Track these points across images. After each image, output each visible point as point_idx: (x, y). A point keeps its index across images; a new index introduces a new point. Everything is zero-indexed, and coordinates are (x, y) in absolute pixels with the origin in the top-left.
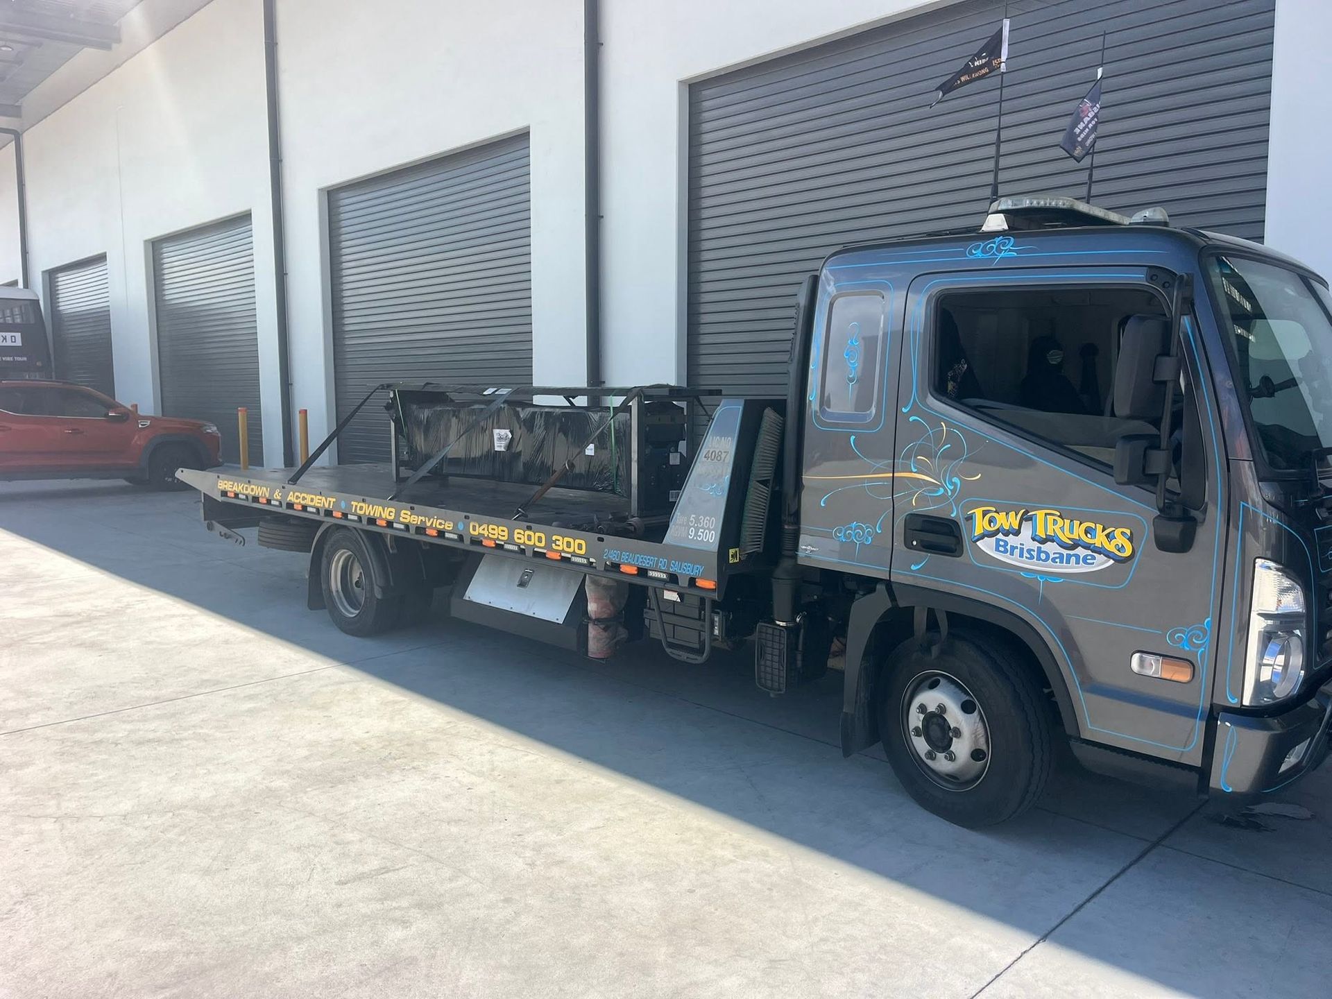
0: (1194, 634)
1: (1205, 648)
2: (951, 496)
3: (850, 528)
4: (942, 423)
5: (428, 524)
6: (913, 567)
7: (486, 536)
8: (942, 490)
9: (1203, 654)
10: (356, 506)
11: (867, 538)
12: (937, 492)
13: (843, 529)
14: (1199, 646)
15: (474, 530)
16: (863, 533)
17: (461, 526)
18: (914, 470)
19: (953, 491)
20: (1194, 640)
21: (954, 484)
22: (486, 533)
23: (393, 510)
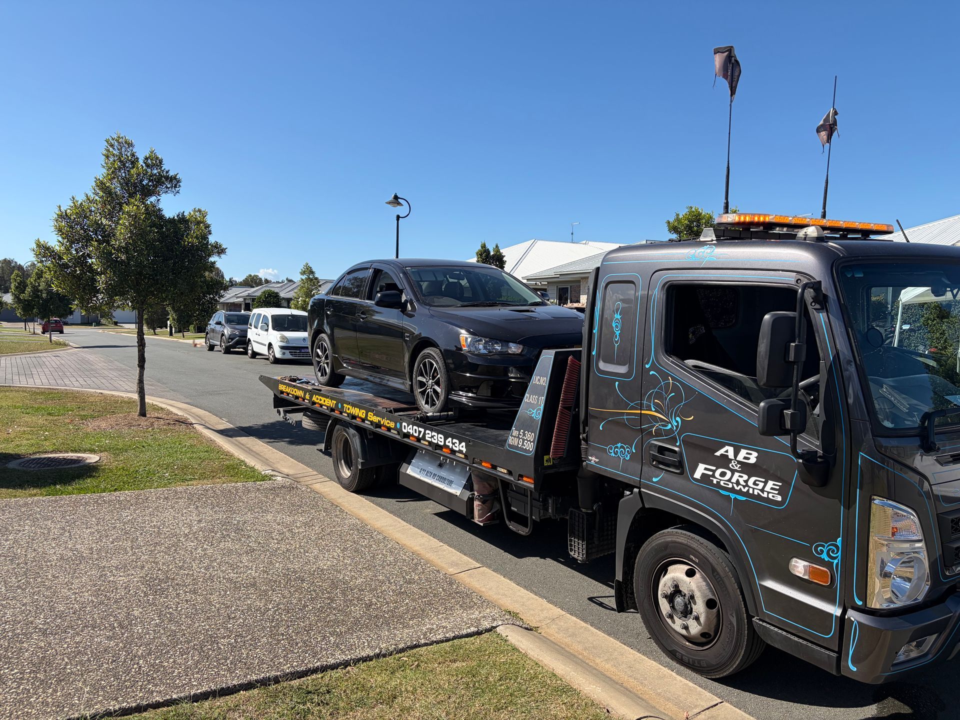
0: (830, 549)
1: (838, 560)
2: (676, 430)
3: (617, 447)
4: (669, 377)
5: (382, 423)
6: (655, 480)
7: (411, 433)
8: (669, 426)
9: (837, 564)
10: (346, 407)
11: (627, 455)
12: (666, 426)
13: (613, 447)
14: (835, 558)
15: (405, 429)
16: (625, 452)
17: (398, 426)
18: (653, 409)
19: (677, 427)
20: (831, 553)
21: (677, 422)
22: (411, 431)
23: (364, 411)
